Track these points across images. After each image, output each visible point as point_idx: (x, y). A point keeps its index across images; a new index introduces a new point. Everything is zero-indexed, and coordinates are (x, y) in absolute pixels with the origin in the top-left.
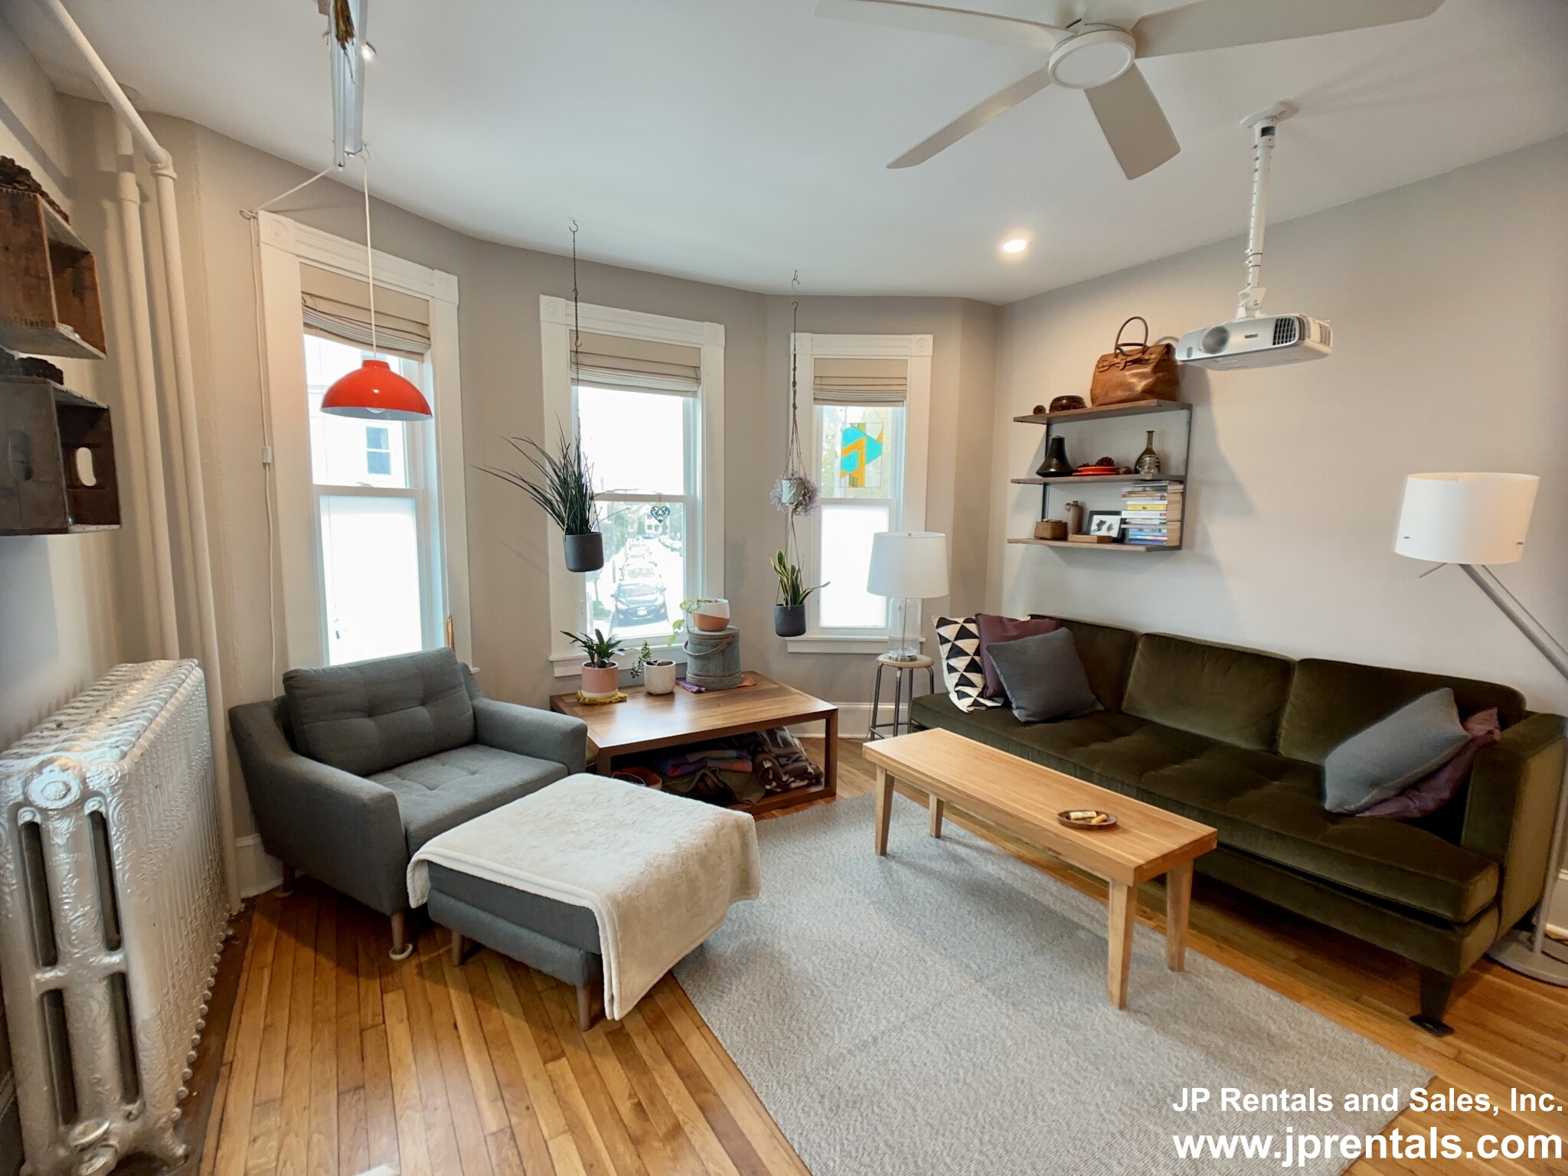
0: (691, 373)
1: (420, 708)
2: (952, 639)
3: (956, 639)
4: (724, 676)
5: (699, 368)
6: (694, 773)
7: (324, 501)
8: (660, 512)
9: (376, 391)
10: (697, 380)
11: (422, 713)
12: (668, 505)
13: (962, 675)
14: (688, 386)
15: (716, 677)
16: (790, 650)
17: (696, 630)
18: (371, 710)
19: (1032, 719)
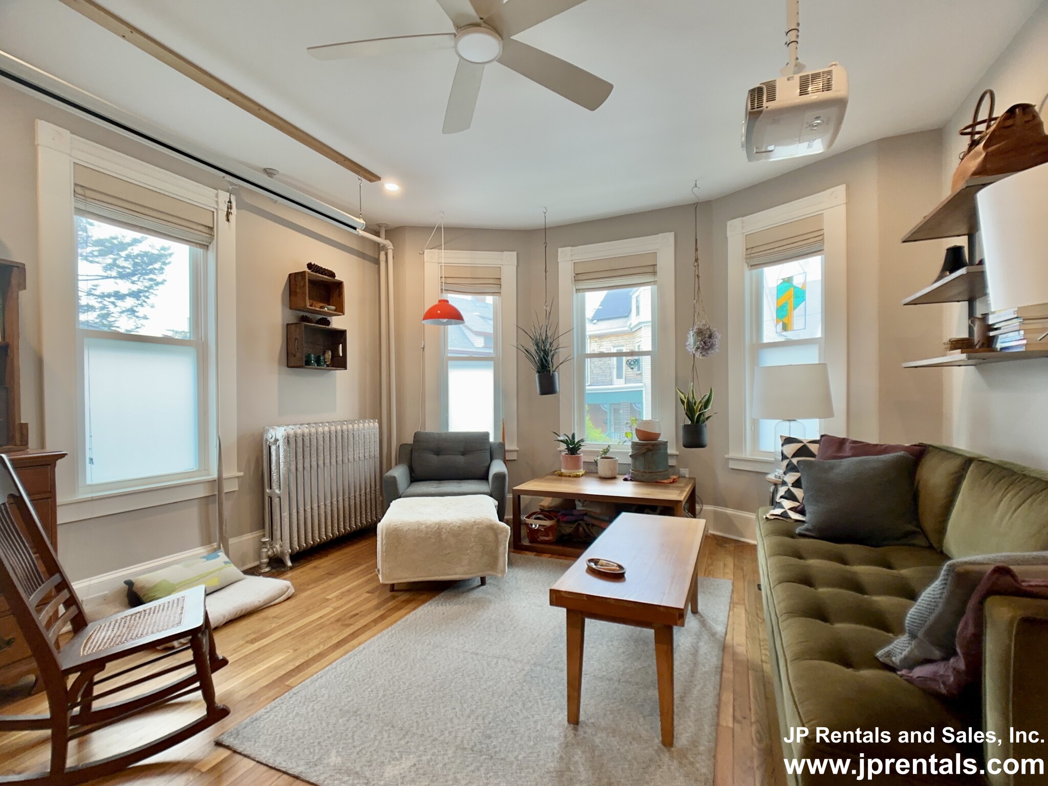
0: (650, 270)
1: (461, 456)
2: (790, 456)
3: (792, 457)
4: (645, 472)
5: (656, 265)
6: (575, 521)
7: (450, 363)
8: (632, 363)
9: (439, 312)
10: (654, 273)
11: (461, 459)
12: (636, 358)
13: (789, 489)
14: (650, 278)
15: (640, 472)
16: (731, 466)
17: (636, 440)
18: (438, 452)
19: (806, 533)
